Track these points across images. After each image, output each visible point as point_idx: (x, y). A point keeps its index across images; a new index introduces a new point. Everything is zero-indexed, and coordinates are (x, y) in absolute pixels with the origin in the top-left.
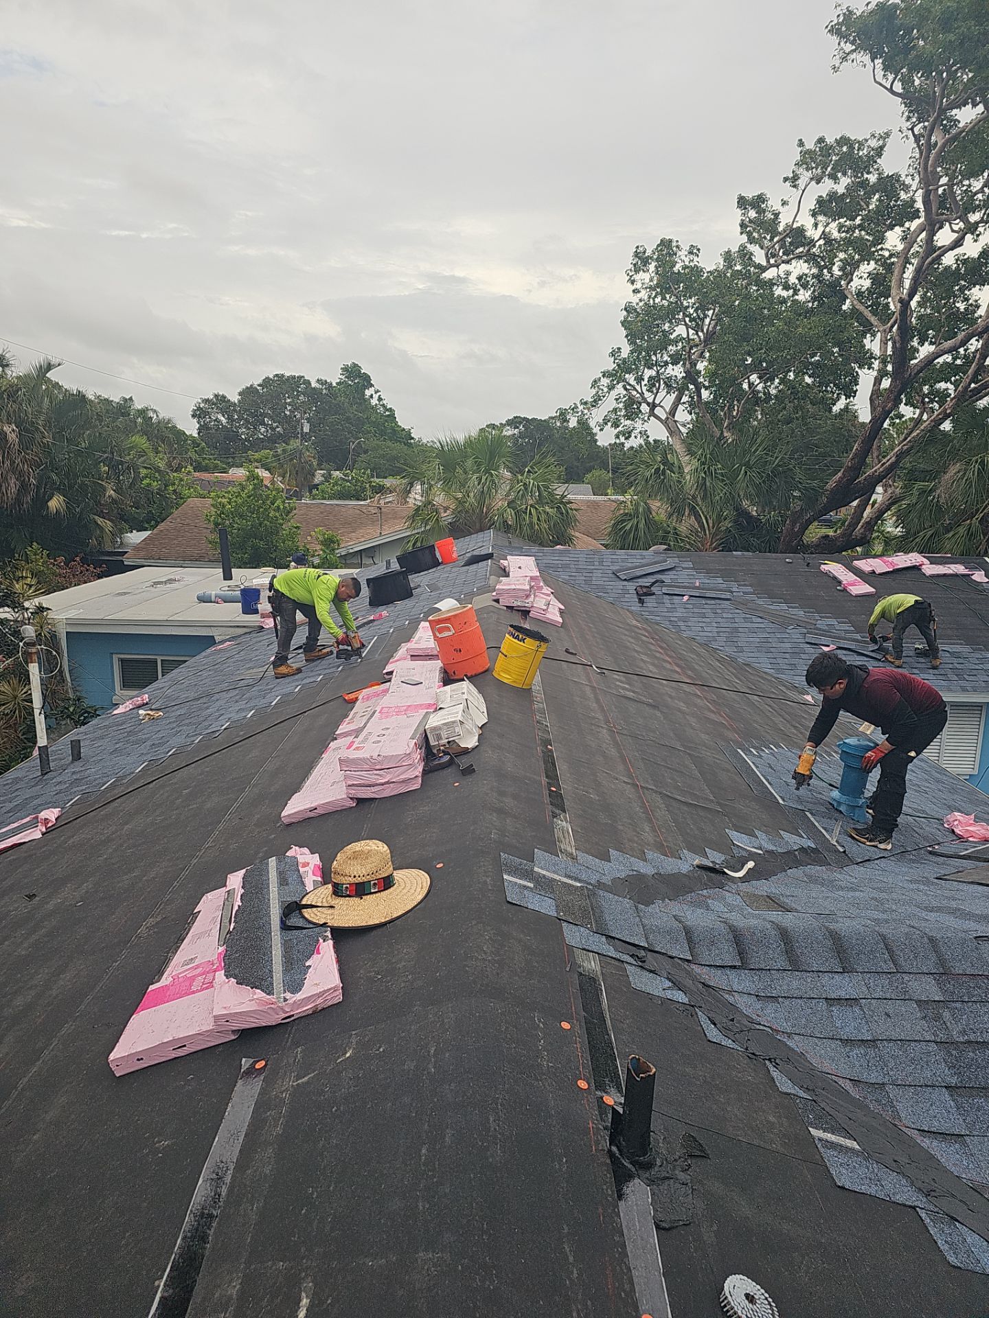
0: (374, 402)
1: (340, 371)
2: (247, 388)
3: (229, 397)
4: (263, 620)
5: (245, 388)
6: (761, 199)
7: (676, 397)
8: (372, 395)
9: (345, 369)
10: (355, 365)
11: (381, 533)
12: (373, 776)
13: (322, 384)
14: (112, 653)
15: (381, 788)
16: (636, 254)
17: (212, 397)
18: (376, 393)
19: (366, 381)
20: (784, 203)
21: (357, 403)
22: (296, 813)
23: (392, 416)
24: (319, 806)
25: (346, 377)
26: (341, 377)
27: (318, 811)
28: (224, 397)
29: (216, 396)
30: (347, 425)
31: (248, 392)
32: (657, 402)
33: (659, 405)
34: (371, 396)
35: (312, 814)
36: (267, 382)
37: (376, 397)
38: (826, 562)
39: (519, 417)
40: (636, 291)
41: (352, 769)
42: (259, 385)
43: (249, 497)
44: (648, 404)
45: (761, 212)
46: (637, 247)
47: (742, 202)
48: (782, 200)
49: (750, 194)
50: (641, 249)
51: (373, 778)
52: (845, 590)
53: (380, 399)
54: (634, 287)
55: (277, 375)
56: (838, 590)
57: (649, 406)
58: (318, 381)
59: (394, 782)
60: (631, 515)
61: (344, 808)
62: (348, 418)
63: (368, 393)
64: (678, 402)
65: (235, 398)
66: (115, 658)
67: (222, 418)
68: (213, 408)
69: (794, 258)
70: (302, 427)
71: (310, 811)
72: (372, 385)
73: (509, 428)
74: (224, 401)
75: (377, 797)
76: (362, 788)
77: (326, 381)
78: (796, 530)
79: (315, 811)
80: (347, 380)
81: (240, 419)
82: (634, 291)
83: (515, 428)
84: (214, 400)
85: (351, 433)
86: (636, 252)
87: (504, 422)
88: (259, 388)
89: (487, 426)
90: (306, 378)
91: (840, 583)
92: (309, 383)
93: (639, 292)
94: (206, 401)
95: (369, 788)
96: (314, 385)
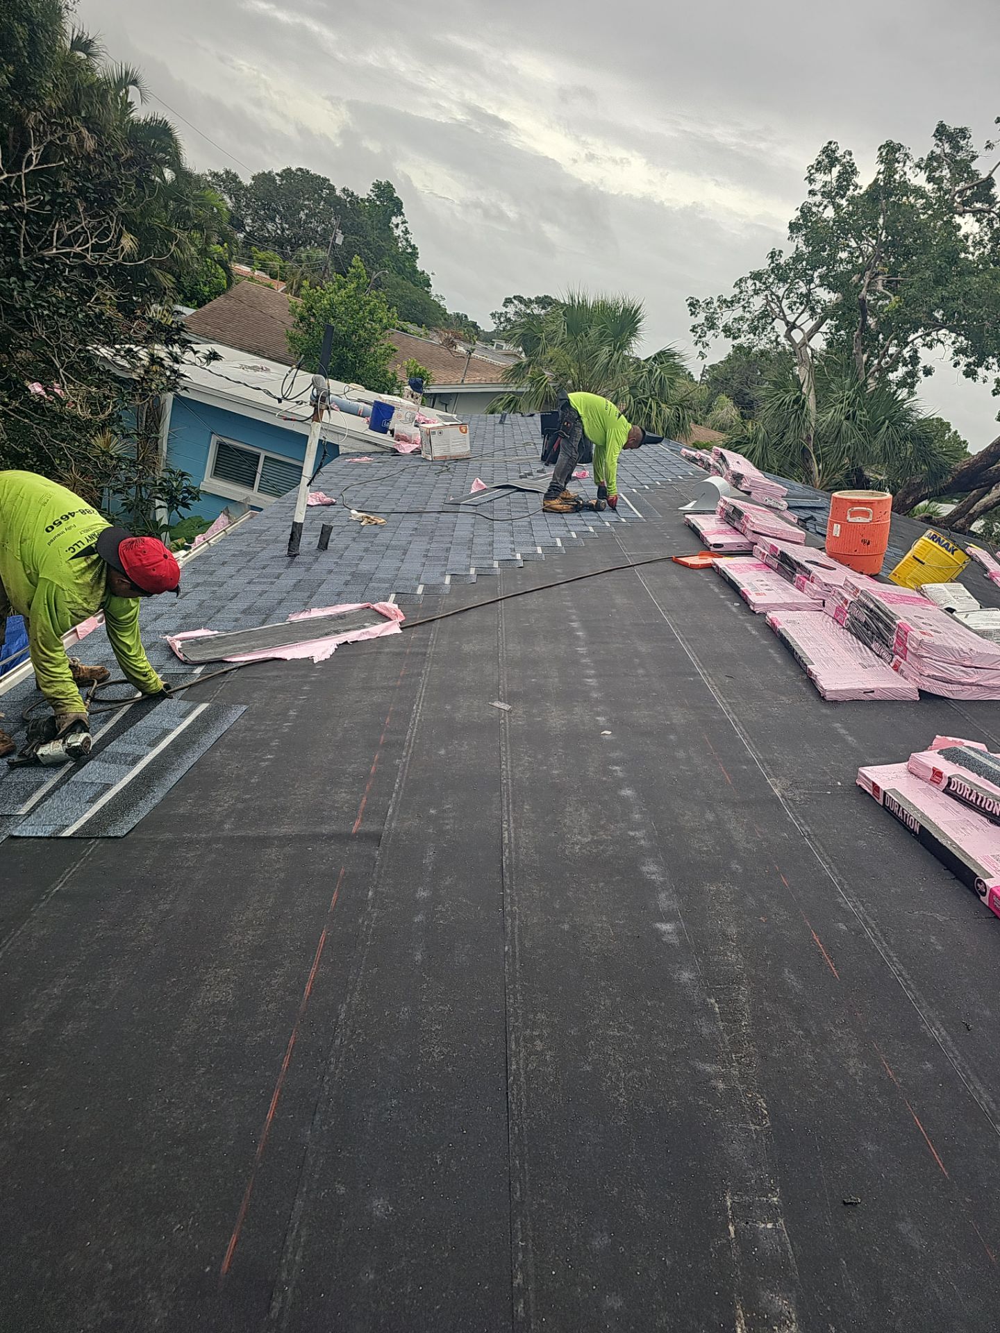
0: (398, 232)
1: (371, 187)
2: (264, 173)
3: (241, 179)
4: (398, 443)
5: (261, 172)
6: (963, 133)
7: (815, 325)
8: (398, 224)
9: (377, 186)
10: (389, 185)
11: (463, 381)
12: (958, 672)
13: (348, 196)
14: (212, 433)
15: (960, 687)
16: (825, 151)
17: (222, 172)
18: (403, 223)
19: (397, 207)
20: (989, 146)
21: (380, 229)
22: (847, 690)
23: (414, 255)
24: (878, 689)
25: (376, 195)
26: (370, 193)
27: (876, 696)
28: (236, 176)
29: (227, 172)
30: (366, 251)
31: (264, 179)
32: (798, 323)
33: (799, 327)
34: (397, 226)
35: (865, 697)
36: (287, 173)
37: (402, 227)
38: (971, 545)
39: (550, 297)
40: (812, 193)
41: (934, 657)
42: (277, 174)
43: (348, 297)
44: (787, 323)
45: (957, 148)
46: (830, 143)
47: (942, 132)
48: (988, 142)
49: (952, 125)
50: (833, 146)
51: (957, 673)
52: (990, 579)
53: (406, 232)
54: (812, 187)
55: (300, 169)
56: (985, 577)
57: (787, 326)
58: (344, 190)
59: (981, 685)
60: (749, 439)
61: (907, 699)
62: (368, 243)
63: (395, 220)
64: (816, 329)
65: (247, 181)
66: (215, 439)
67: (228, 200)
68: (220, 186)
69: (969, 212)
70: (335, 237)
71: (865, 693)
72: (402, 214)
73: (536, 306)
74: (235, 182)
75: (952, 697)
76: (940, 682)
77: (353, 193)
78: (908, 502)
79: (870, 694)
80: (375, 198)
81: (247, 206)
82: (810, 192)
83: (542, 308)
84: (224, 176)
85: (368, 261)
86: (827, 147)
87: (533, 298)
88: (277, 178)
89: (515, 297)
90: (331, 183)
91: (986, 570)
92: (332, 188)
93: (815, 194)
94: (215, 175)
95: (946, 685)
96: (338, 193)
